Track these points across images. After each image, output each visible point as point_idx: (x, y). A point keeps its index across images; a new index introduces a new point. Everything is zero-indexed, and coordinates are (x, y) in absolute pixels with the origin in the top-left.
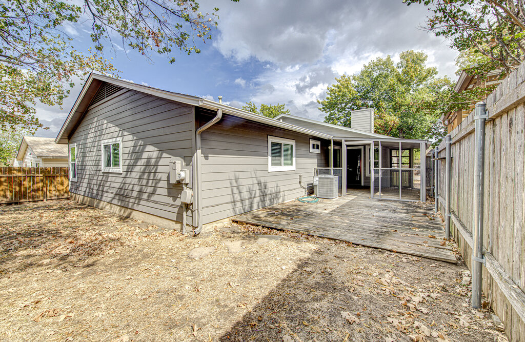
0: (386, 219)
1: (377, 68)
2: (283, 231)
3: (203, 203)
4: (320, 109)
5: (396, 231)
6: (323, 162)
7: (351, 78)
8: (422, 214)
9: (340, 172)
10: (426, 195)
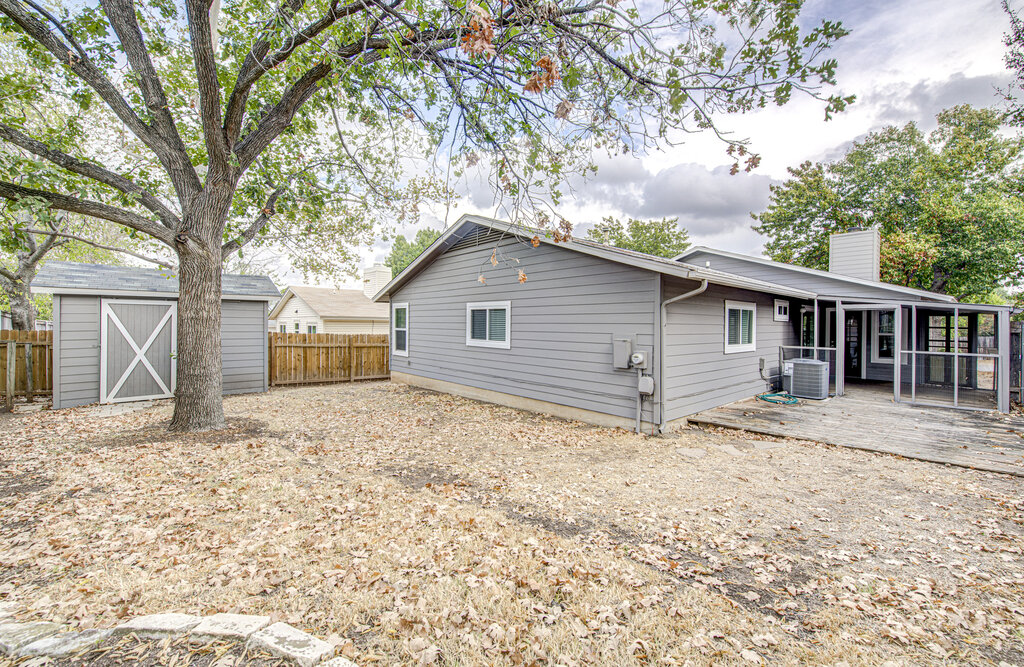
0: (941, 433)
1: (884, 148)
2: (783, 437)
3: (667, 394)
4: (756, 229)
5: (965, 447)
6: (792, 335)
7: (825, 168)
8: (1005, 431)
9: (833, 354)
10: (1010, 402)
